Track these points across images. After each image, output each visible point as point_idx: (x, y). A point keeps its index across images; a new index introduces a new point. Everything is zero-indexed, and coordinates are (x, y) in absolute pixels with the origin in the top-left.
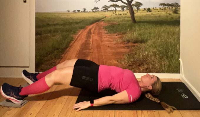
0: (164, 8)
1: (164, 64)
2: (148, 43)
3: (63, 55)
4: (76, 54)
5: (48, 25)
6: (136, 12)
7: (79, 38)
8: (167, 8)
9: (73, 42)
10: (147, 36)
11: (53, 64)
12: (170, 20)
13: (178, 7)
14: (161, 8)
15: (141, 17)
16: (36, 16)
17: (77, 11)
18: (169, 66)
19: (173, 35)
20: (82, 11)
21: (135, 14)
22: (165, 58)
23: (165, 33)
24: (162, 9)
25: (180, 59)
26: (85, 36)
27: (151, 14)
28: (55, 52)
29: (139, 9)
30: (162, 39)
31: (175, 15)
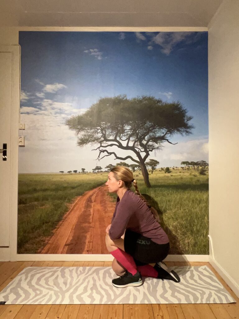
0: (187, 167)
1: (188, 243)
2: (166, 215)
3: (54, 231)
4: (72, 229)
5: (35, 190)
6: (151, 172)
7: (75, 208)
8: (191, 168)
9: (68, 213)
10: (165, 204)
11: (41, 243)
12: (196, 183)
13: (206, 166)
14: (183, 168)
15: (157, 180)
16: (19, 178)
17: (73, 172)
18: (195, 245)
19: (200, 204)
20: (79, 172)
21: (149, 176)
22: (189, 234)
23: (189, 201)
24: (185, 169)
25: (209, 236)
26: (84, 205)
27: (170, 176)
28: (44, 226)
29: (155, 169)
30: (185, 210)
31: (202, 176)
